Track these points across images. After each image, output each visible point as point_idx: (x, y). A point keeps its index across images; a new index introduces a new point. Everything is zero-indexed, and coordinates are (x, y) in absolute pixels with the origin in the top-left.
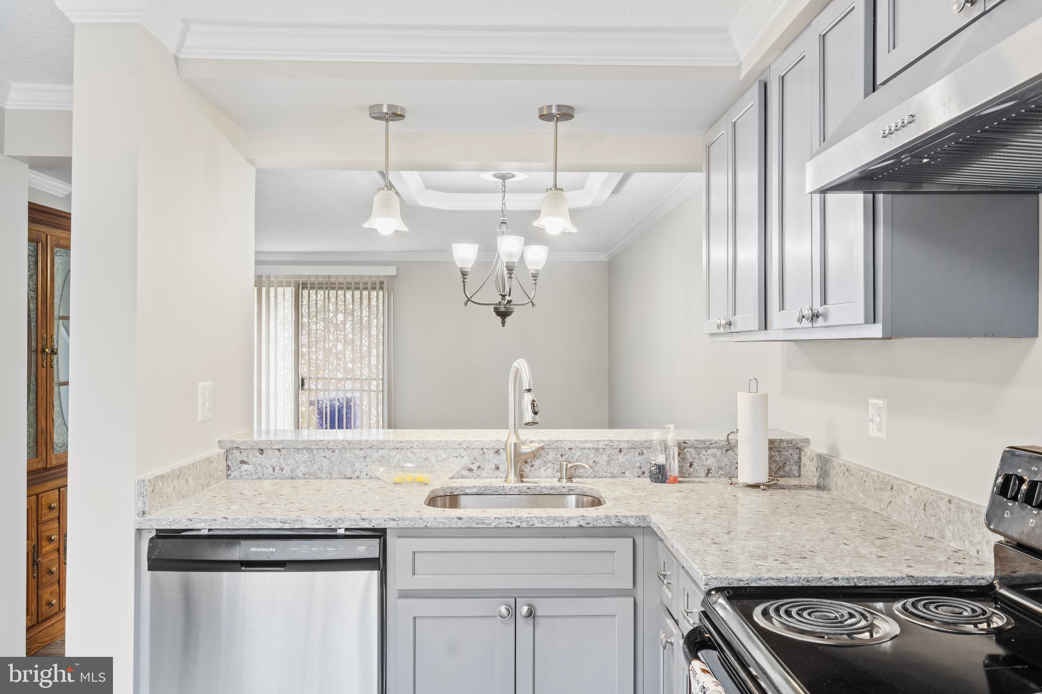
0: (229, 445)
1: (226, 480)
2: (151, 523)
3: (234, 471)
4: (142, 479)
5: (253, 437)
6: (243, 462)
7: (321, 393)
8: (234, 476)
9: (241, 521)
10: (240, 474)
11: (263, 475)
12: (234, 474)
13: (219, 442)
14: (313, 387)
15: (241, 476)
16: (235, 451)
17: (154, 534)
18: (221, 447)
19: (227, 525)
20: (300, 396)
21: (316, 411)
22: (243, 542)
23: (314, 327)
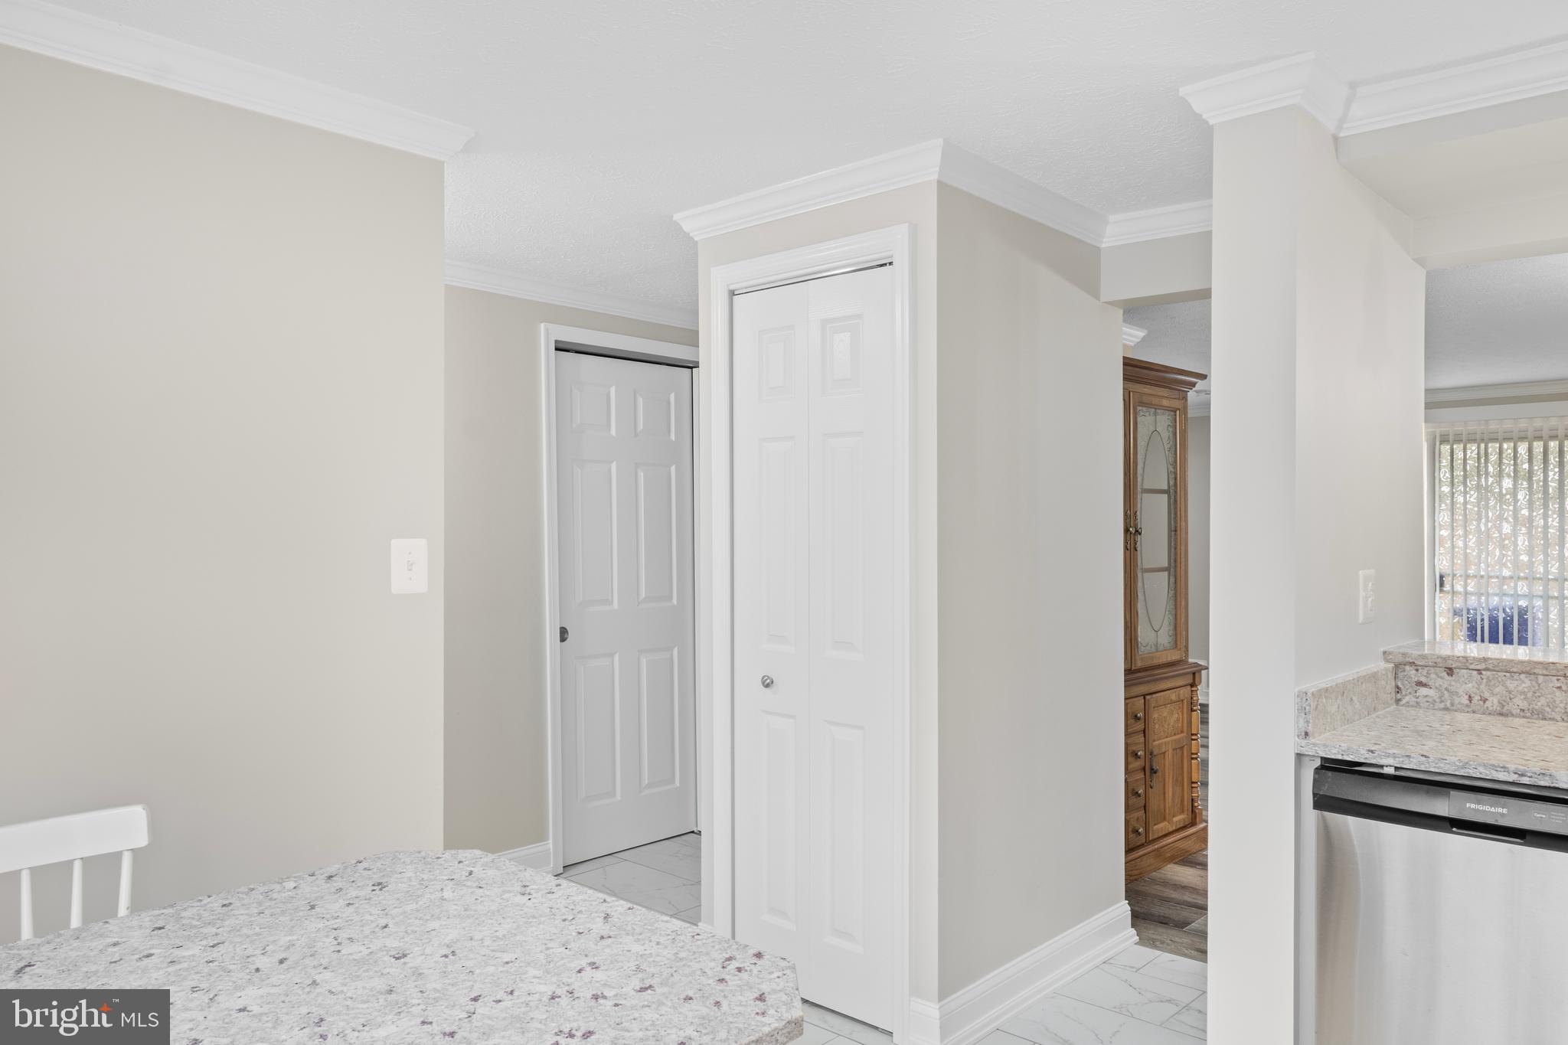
0: (1400, 659)
1: (1395, 706)
2: (1317, 748)
3: (1406, 695)
4: (1304, 691)
5: (1424, 650)
6: (1420, 684)
7: (1473, 598)
8: (1408, 702)
9: (1449, 764)
10: (1416, 700)
11: (1452, 705)
12: (1407, 699)
13: (1385, 653)
14: (1459, 588)
15: (1417, 703)
16: (1408, 668)
17: (1318, 763)
18: (1387, 661)
19: (1427, 766)
20: (1436, 602)
21: (1465, 625)
22: (1453, 793)
23: (1461, 499)
